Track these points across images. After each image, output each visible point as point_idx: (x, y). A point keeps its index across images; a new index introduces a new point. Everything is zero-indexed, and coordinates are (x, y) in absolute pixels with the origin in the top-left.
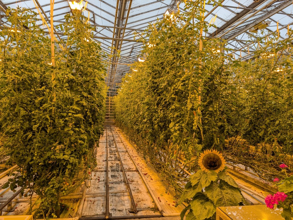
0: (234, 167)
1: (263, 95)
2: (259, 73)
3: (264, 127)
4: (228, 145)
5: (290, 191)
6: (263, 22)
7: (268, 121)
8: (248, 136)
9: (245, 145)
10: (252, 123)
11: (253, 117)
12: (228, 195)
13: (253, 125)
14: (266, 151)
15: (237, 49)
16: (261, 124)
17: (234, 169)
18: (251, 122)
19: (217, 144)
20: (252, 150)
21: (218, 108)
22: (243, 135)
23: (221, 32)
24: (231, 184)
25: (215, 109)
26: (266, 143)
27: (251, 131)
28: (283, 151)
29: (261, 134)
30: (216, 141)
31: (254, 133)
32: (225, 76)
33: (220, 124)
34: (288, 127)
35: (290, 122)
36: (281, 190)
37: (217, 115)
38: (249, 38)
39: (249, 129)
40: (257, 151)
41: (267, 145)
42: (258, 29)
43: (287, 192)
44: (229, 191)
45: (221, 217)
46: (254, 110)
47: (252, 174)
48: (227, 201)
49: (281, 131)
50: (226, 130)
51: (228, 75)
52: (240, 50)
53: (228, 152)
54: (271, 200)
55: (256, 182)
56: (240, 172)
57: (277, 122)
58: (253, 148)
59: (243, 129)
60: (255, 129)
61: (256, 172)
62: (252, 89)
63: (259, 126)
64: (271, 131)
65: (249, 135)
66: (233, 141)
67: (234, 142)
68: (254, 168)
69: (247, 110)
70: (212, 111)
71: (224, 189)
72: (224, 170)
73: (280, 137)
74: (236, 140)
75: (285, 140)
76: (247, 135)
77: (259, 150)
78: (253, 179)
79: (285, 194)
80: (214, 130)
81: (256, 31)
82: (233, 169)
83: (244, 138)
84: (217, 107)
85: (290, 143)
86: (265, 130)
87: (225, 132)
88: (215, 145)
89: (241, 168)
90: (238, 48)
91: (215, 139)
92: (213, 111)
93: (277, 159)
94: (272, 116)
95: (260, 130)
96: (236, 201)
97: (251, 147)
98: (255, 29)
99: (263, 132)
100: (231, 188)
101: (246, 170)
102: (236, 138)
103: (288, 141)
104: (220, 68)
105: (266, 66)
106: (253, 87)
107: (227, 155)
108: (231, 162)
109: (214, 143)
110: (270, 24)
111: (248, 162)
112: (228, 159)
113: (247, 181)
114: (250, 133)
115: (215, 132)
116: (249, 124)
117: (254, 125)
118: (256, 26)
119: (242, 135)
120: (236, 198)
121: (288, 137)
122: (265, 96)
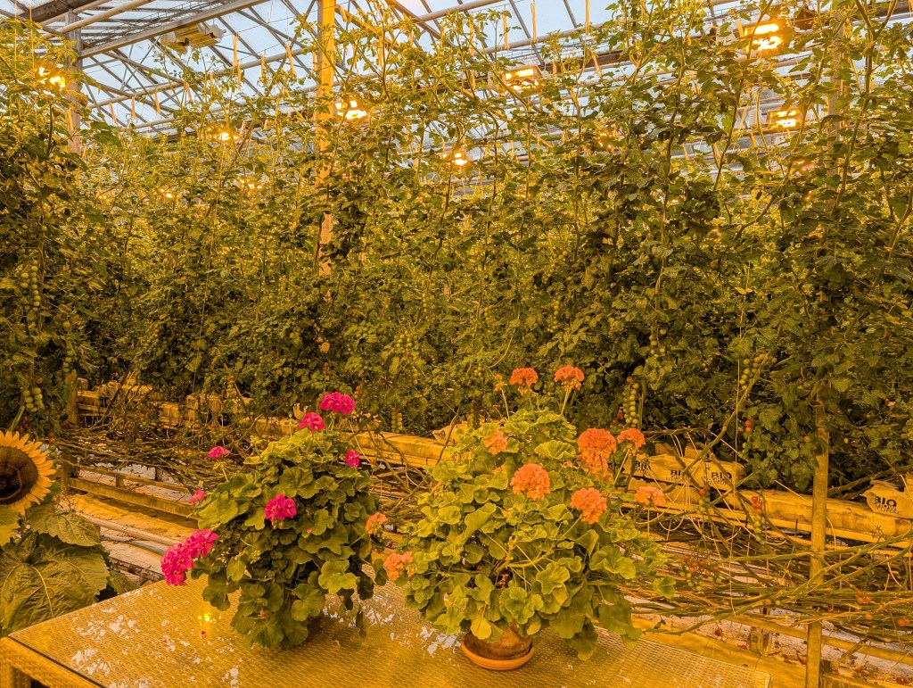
0: (119, 478)
1: (198, 249)
2: (189, 180)
3: (201, 344)
4: (95, 409)
5: (227, 521)
6: (201, 24)
7: (213, 327)
8: (156, 374)
9: (148, 403)
10: (170, 335)
11: (171, 315)
12: (59, 580)
13: (171, 339)
14: (210, 415)
15: (130, 92)
16: (193, 335)
17: (118, 485)
18: (165, 332)
19: (35, 410)
20: (171, 418)
21: (35, 280)
22: (142, 371)
23: (66, 15)
24: (74, 538)
25: (25, 285)
26: (208, 392)
27: (164, 358)
28: (249, 409)
29: (192, 367)
30: (29, 400)
31: (174, 364)
32: (63, 167)
33: (43, 337)
34: (261, 342)
35: (263, 329)
36: (205, 524)
37: (32, 306)
38: (156, 61)
39: (160, 352)
40: (185, 419)
41: (213, 398)
42: (186, 43)
43: (217, 525)
44: (64, 565)
45: (17, 666)
46: (174, 295)
47: (173, 488)
48: (55, 600)
49: (245, 354)
50: (68, 359)
51: (74, 167)
52: (140, 98)
53: (94, 431)
54: (177, 559)
55: (180, 510)
56: (138, 490)
57: (234, 330)
58: (171, 408)
59: (140, 353)
60: (176, 352)
61: (181, 480)
62: (168, 229)
63: (187, 343)
64: (219, 355)
65: (159, 370)
66: (113, 393)
67: (116, 396)
68: (174, 471)
69: (154, 294)
70: (12, 291)
71: (47, 563)
72: (49, 497)
73: (240, 371)
74: (123, 391)
75: (254, 379)
76: (154, 371)
77: (191, 414)
78: (173, 504)
79: (214, 532)
80: (18, 359)
81: (182, 48)
82: (114, 484)
83: (146, 382)
84: (30, 277)
85: (264, 385)
86: (205, 352)
87: (65, 364)
88: (27, 413)
89: (143, 476)
90: (134, 90)
91: (27, 393)
92: (17, 291)
93: (234, 433)
94: (222, 314)
95: (192, 354)
96: (85, 592)
97: (167, 406)
98: (178, 41)
99: (197, 361)
100: (72, 552)
101: (157, 479)
102: (122, 383)
103: (259, 382)
104: (42, 136)
105: (207, 163)
106: (169, 222)
107: (93, 442)
108: (105, 462)
109: (23, 408)
110: (221, 37)
111: (159, 455)
112: (96, 455)
113: (156, 514)
114: (163, 364)
115: (22, 368)
116: (161, 338)
117: (175, 340)
118: (183, 30)
119: (137, 372)
120: (89, 581)
121: (259, 369)
122: (203, 252)
